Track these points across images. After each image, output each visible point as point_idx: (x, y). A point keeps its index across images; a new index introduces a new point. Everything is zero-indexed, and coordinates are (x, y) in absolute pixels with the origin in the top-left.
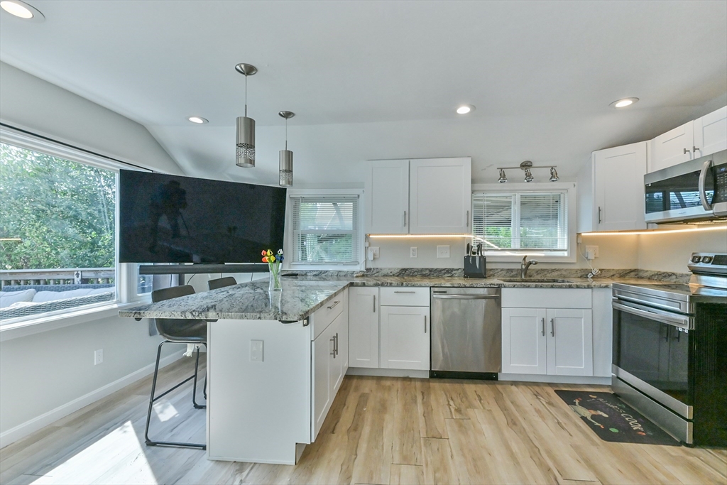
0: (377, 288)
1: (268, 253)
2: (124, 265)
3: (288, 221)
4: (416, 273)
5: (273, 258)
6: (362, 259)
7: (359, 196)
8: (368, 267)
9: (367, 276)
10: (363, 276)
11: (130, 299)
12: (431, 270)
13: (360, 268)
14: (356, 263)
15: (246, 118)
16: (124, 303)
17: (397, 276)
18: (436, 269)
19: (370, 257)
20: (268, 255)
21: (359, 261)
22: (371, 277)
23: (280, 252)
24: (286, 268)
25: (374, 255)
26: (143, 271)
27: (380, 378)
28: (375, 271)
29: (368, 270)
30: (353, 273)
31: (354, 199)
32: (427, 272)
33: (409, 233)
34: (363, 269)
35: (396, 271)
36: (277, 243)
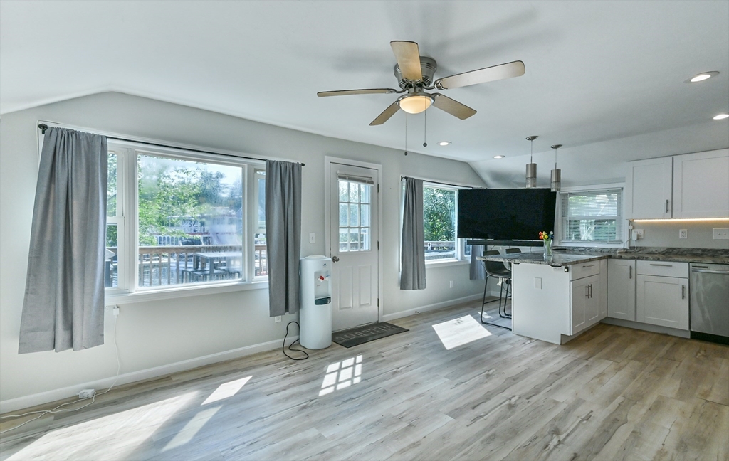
0: (634, 261)
1: (544, 233)
2: (459, 239)
3: (558, 211)
4: (685, 253)
5: (546, 237)
6: (626, 239)
7: (622, 189)
8: (632, 245)
9: (630, 252)
10: (626, 252)
11: (462, 258)
12: (704, 250)
13: (625, 246)
14: (621, 242)
15: (531, 164)
16: (460, 259)
17: (663, 254)
18: (711, 250)
19: (634, 237)
20: (543, 235)
21: (623, 240)
22: (635, 253)
23: (552, 233)
24: (557, 244)
25: (638, 236)
26: (469, 243)
27: (636, 330)
28: (638, 250)
29: (630, 248)
30: (616, 249)
31: (619, 191)
32: (700, 252)
33: (672, 217)
34: (627, 247)
35: (662, 250)
36: (549, 226)
